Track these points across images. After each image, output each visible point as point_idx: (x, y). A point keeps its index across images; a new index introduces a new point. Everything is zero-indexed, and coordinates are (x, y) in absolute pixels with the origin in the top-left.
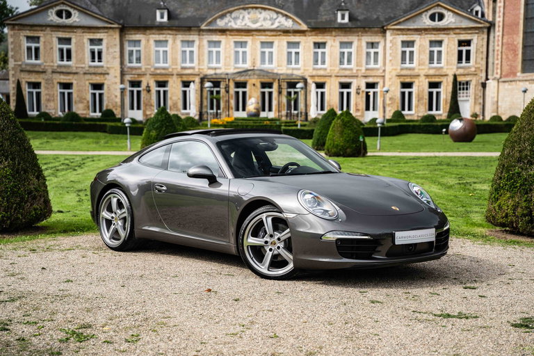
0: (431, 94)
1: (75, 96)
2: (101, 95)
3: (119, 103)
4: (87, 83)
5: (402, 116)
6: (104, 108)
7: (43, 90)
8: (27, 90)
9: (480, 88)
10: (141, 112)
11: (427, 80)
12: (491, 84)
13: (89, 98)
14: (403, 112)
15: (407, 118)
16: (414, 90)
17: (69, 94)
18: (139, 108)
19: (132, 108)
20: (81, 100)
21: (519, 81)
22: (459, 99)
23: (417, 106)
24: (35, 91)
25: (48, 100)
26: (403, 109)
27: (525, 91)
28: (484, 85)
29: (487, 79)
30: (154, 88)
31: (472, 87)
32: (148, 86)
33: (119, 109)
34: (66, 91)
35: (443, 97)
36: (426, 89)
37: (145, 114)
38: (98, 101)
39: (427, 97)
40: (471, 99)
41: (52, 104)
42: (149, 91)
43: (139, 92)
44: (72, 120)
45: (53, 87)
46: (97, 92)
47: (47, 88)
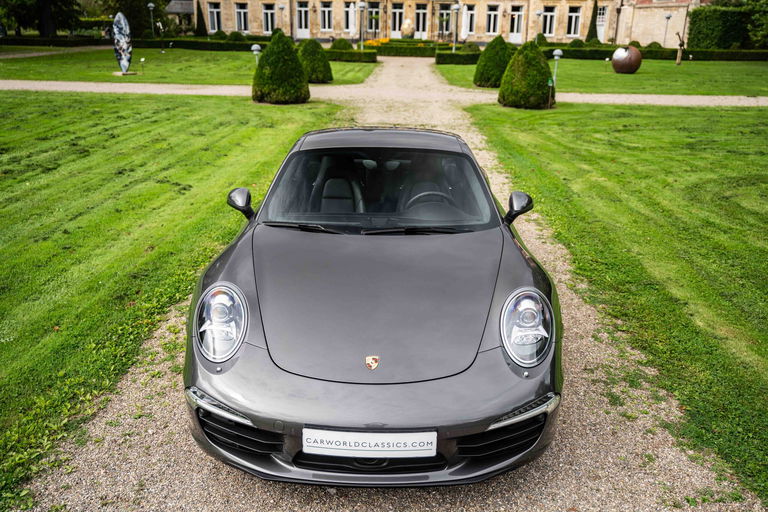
0: (570, 18)
1: (249, 16)
2: (272, 14)
3: (289, 23)
4: (260, 3)
5: (544, 38)
6: (276, 27)
7: (222, 10)
8: (209, 10)
9: (615, 13)
10: (308, 30)
11: (568, 5)
12: (627, 10)
13: (263, 17)
14: (545, 35)
15: (549, 41)
16: (556, 14)
17: (245, 14)
18: (306, 27)
19: (301, 27)
20: (256, 19)
21: (655, 7)
22: (597, 23)
23: (557, 29)
24: (215, 11)
25: (227, 19)
26: (545, 32)
27: (668, 18)
28: (619, 11)
29: (622, 5)
30: (320, 8)
31: (608, 12)
32: (314, 7)
33: (289, 28)
34: (242, 11)
35: (581, 21)
36: (567, 14)
37: (312, 33)
38: (270, 20)
39: (566, 20)
40: (606, 24)
41: (230, 23)
42: (315, 11)
43: (306, 12)
44: (236, 40)
45: (230, 7)
46: (269, 12)
47: (225, 8)
